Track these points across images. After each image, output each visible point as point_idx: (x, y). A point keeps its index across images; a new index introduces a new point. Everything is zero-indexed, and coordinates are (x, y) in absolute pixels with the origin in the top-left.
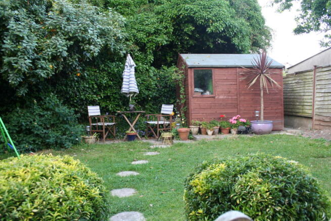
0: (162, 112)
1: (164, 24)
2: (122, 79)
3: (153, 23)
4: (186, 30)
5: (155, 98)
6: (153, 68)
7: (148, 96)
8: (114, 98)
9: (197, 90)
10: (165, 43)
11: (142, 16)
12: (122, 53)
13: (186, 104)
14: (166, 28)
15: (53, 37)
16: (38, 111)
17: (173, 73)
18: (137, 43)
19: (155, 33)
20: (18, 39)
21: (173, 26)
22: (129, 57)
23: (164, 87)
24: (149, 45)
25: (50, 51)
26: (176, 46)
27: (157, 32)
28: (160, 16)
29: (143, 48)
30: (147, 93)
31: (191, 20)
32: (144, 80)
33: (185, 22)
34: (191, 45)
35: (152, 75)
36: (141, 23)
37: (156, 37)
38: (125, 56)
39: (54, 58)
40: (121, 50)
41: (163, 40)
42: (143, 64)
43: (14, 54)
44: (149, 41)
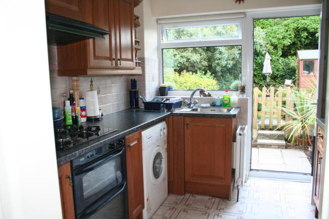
0: (285, 84)
1: (288, 33)
2: (263, 66)
3: (282, 33)
4: (302, 35)
5: (282, 76)
6: (281, 58)
7: (278, 75)
8: (259, 76)
9: (305, 72)
10: (289, 44)
11: (275, 28)
12: (263, 52)
13: (298, 79)
14: (290, 35)
15: (233, 50)
16: (224, 82)
17: (292, 62)
18: (272, 45)
19: (283, 38)
20: (221, 53)
21: (295, 33)
22: (267, 54)
23: (288, 69)
24: (279, 46)
25: (232, 56)
26: (297, 44)
27: (284, 38)
28: (287, 28)
29: (275, 47)
30: (277, 73)
31: (305, 29)
32: (276, 66)
33: (302, 31)
34: (307, 43)
35: (280, 62)
36: (275, 33)
37: (283, 41)
38: (265, 53)
39: (233, 59)
40: (263, 51)
41: (287, 42)
42: (275, 56)
43: (220, 59)
44: (279, 44)
